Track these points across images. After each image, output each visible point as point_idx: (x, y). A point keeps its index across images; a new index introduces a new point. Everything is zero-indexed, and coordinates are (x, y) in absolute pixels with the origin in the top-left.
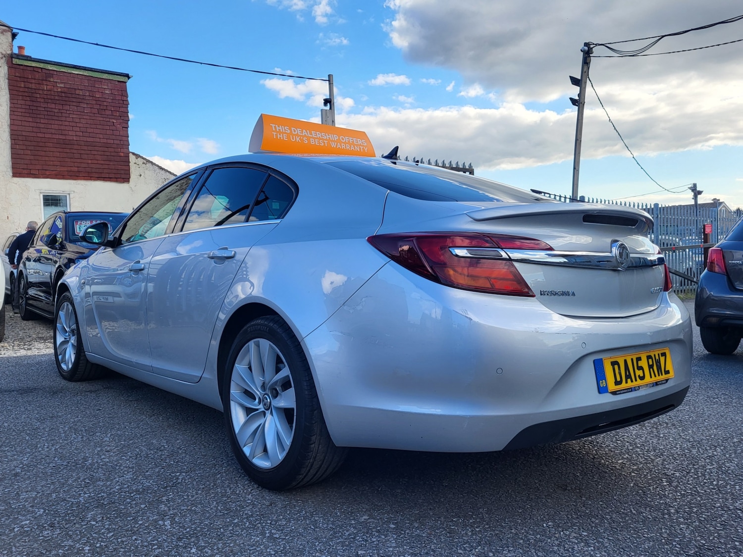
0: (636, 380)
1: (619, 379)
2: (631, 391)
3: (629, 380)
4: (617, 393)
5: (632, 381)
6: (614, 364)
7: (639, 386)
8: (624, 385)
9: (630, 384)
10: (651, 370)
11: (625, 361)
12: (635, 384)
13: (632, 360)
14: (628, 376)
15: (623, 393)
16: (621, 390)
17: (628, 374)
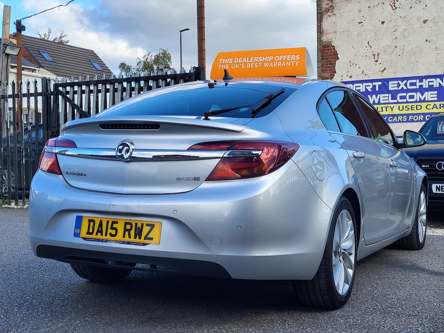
0: (106, 235)
1: (91, 231)
2: (99, 241)
3: (99, 234)
4: (86, 239)
5: (102, 235)
6: (90, 221)
7: (107, 240)
8: (94, 236)
9: (99, 236)
10: (127, 233)
11: (101, 222)
12: (104, 237)
13: (108, 222)
14: (100, 231)
15: (91, 240)
16: (90, 238)
17: (100, 230)
